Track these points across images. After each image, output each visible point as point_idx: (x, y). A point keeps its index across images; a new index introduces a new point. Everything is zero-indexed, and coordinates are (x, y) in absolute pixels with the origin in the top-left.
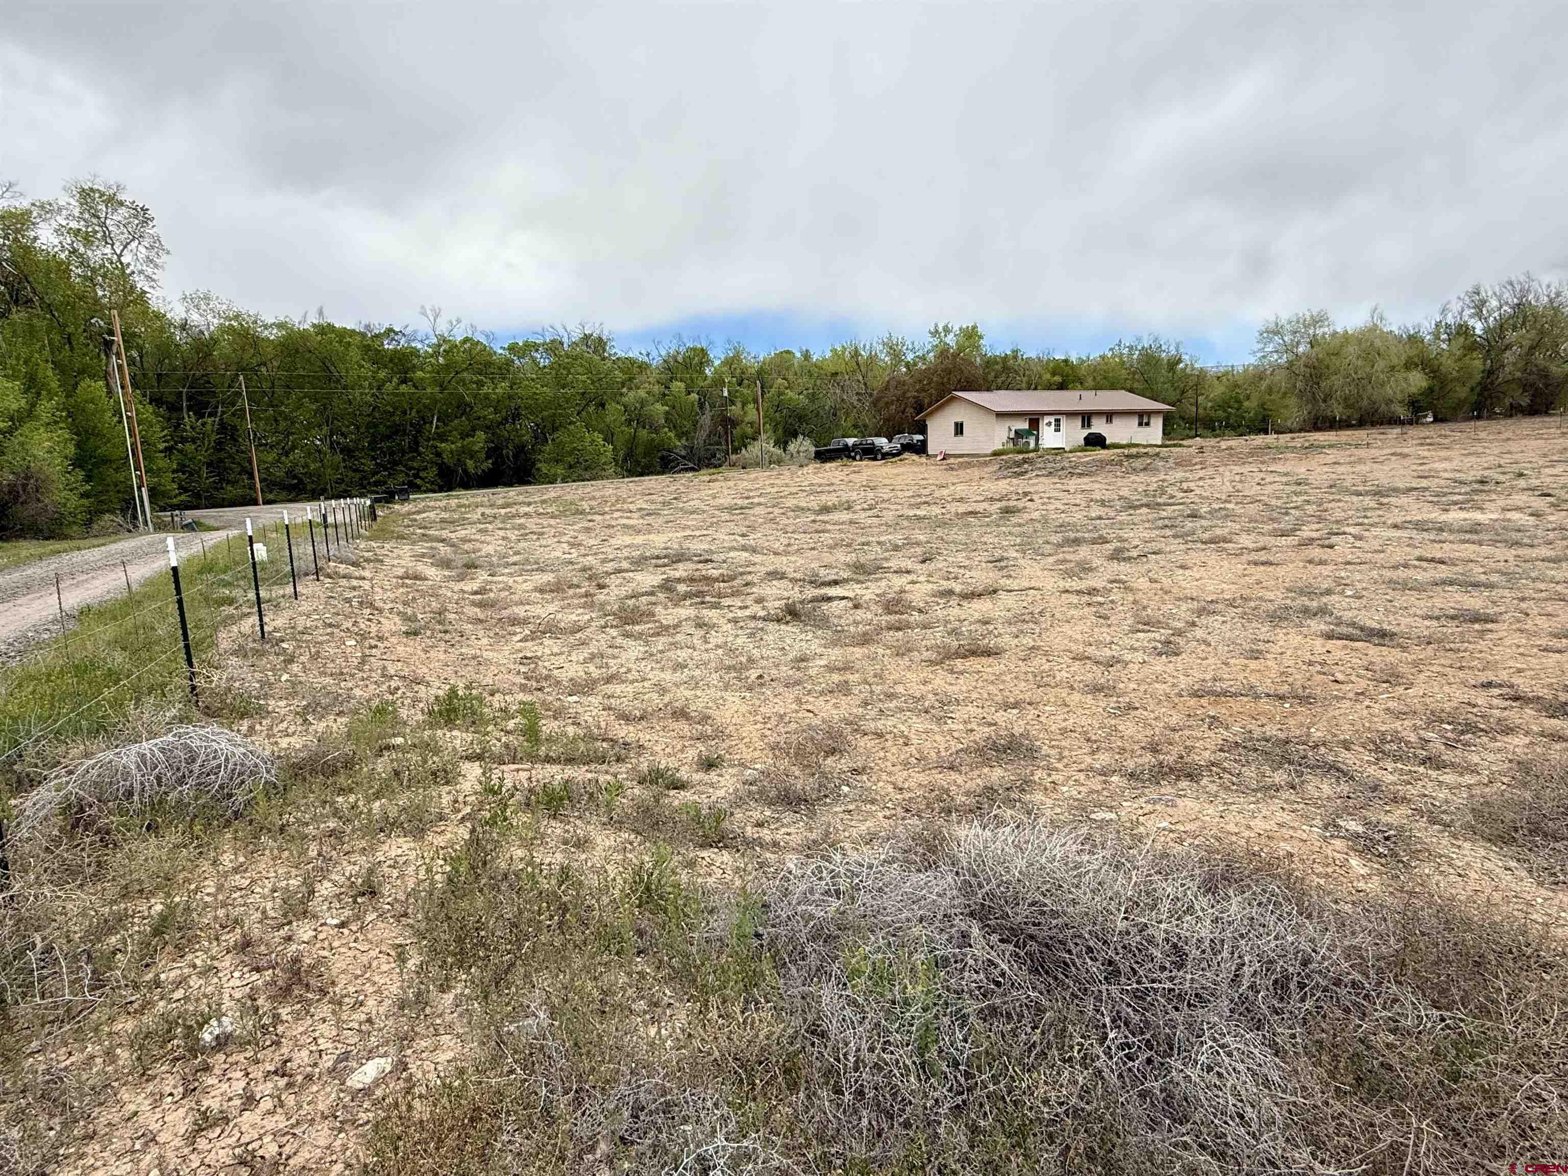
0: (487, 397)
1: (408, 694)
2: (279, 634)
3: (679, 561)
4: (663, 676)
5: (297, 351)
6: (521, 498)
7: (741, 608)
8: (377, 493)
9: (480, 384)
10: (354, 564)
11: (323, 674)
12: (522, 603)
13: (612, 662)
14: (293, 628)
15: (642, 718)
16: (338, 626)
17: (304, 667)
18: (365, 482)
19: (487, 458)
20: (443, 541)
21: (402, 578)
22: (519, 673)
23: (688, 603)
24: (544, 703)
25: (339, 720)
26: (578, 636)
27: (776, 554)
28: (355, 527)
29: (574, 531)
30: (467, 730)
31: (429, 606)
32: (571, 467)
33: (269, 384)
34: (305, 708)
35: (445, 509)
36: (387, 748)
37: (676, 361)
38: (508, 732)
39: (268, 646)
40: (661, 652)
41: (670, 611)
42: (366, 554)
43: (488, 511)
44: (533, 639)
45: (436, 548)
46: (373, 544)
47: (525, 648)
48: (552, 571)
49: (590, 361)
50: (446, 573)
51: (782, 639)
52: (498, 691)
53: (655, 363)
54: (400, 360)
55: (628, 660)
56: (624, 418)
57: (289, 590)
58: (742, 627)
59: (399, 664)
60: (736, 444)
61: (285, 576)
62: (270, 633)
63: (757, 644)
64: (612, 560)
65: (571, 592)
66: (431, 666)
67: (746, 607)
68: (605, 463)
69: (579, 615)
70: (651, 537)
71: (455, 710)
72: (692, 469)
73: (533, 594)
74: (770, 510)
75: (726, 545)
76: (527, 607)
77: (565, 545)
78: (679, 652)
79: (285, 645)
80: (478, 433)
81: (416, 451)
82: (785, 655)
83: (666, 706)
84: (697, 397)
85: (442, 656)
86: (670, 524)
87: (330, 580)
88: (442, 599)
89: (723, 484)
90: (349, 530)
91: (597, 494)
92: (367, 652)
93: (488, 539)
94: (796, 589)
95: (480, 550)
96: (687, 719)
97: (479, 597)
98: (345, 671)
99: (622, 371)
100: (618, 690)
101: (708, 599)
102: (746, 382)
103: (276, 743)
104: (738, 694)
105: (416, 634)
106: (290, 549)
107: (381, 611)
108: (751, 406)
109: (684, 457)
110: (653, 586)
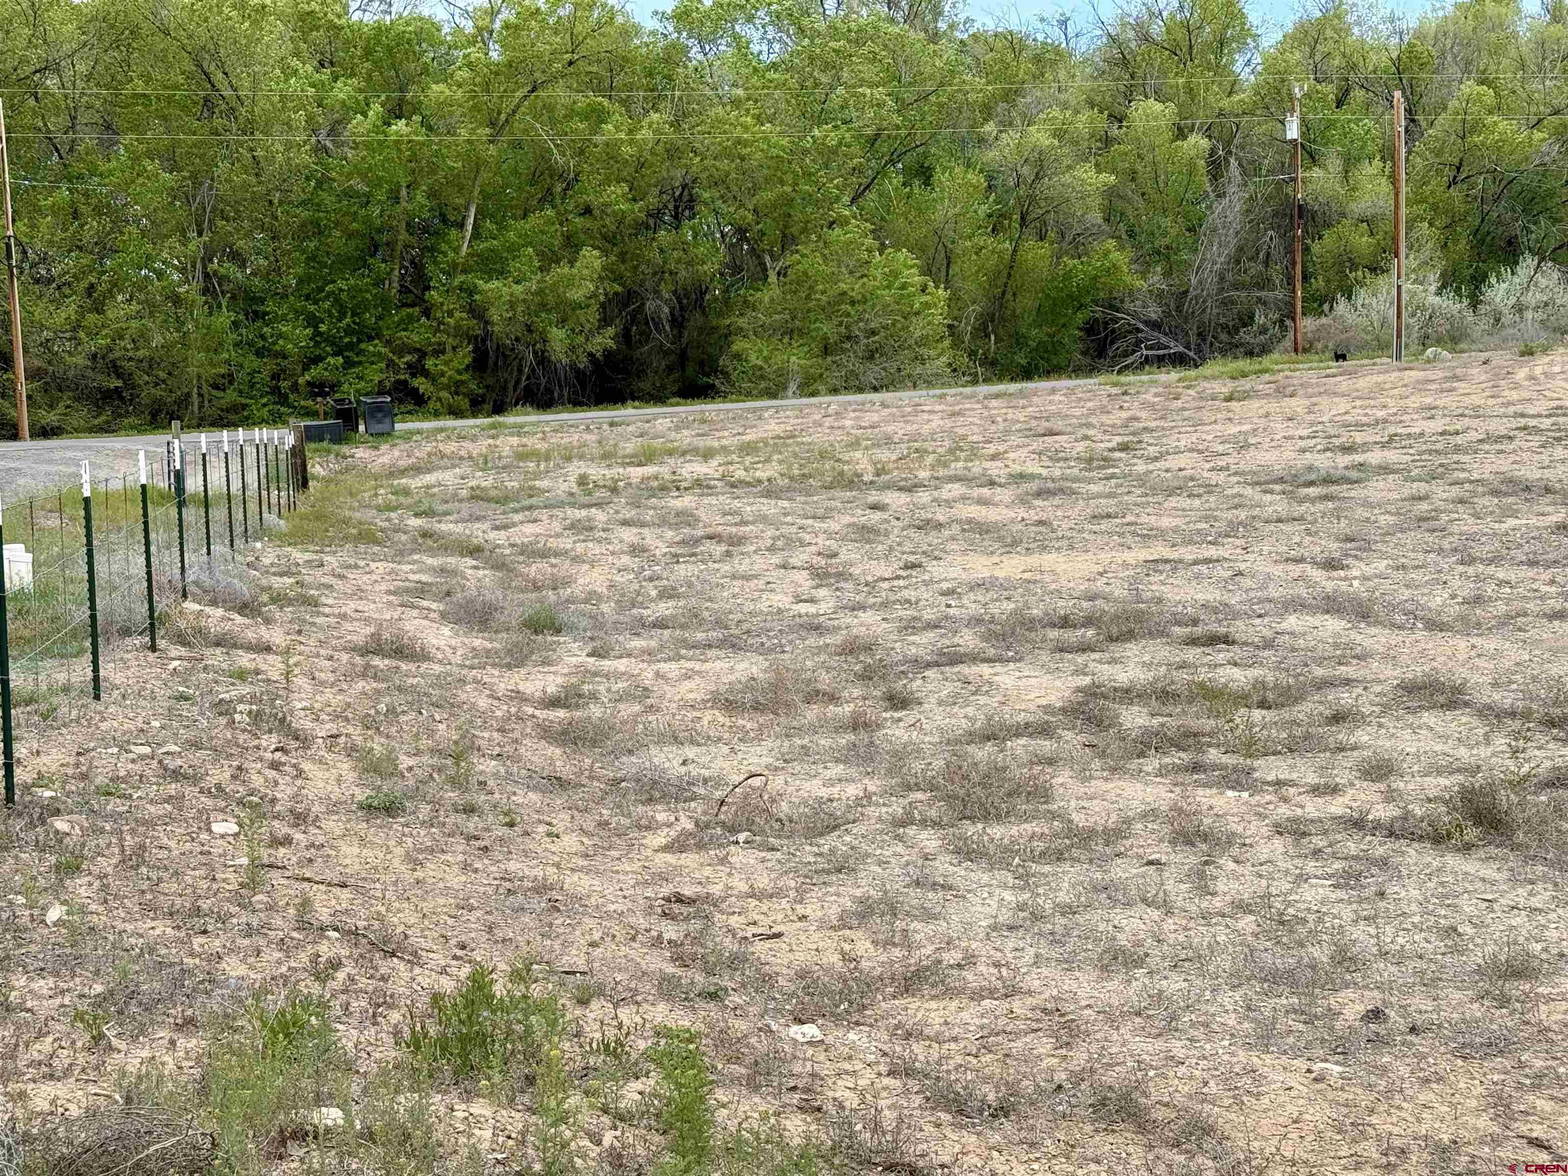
0: (611, 151)
1: (363, 982)
2: (48, 794)
3: (1129, 636)
4: (1069, 984)
5: (135, 33)
6: (686, 438)
7: (1316, 790)
8: (313, 414)
9: (597, 117)
10: (246, 608)
11: (149, 909)
12: (676, 740)
13: (920, 930)
14: (84, 777)
15: (1002, 1111)
16: (194, 779)
17: (105, 888)
18: (284, 385)
19: (605, 322)
20: (475, 551)
21: (365, 651)
22: (657, 942)
23: (1151, 764)
24: (723, 1039)
25: (181, 1043)
26: (827, 843)
27: (1435, 625)
28: (252, 507)
29: (829, 535)
30: (512, 1101)
31: (431, 733)
32: (826, 350)
33: (63, 120)
34: (101, 1001)
35: (485, 463)
36: (300, 1135)
37: (1146, 38)
38: (621, 1117)
39: (18, 825)
40: (1068, 910)
41: (1098, 785)
42: (278, 582)
43: (597, 472)
44: (701, 846)
45: (454, 573)
46: (299, 555)
47: (678, 870)
48: (762, 650)
49: (894, 47)
50: (477, 643)
51: (1447, 898)
52: (600, 992)
53: (1082, 46)
54: (390, 50)
55: (968, 926)
56: (983, 210)
57: (81, 671)
58: (1317, 853)
59: (345, 894)
60: (1319, 283)
61: (74, 635)
62: (27, 788)
63: (1367, 910)
64: (933, 626)
65: (812, 713)
66: (427, 906)
67: (1335, 790)
68: (923, 342)
69: (829, 783)
70: (1049, 560)
71: (482, 1040)
72: (1179, 361)
73: (707, 716)
74: (1422, 488)
75: (1274, 592)
76: (690, 752)
77: (802, 577)
78: (1119, 916)
79: (61, 825)
80: (586, 251)
81: (419, 301)
82: (1456, 950)
83: (1077, 1078)
84: (1205, 143)
85: (456, 879)
86: (1105, 525)
87: (183, 651)
88: (464, 717)
89: (1272, 406)
90: (238, 515)
91: (898, 429)
92: (265, 855)
93: (595, 549)
94: (1501, 742)
95: (567, 582)
96: (1141, 1129)
97: (561, 713)
98: (205, 905)
99: (980, 67)
100: (936, 1019)
101: (1213, 755)
102: (1358, 95)
103: (22, 1095)
104: (1301, 1064)
105: (390, 809)
106: (90, 564)
107: (303, 740)
108: (1371, 169)
109: (1155, 325)
110: (1047, 709)
